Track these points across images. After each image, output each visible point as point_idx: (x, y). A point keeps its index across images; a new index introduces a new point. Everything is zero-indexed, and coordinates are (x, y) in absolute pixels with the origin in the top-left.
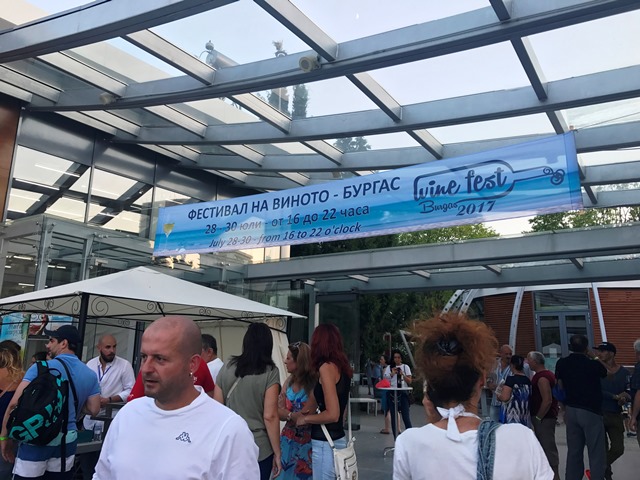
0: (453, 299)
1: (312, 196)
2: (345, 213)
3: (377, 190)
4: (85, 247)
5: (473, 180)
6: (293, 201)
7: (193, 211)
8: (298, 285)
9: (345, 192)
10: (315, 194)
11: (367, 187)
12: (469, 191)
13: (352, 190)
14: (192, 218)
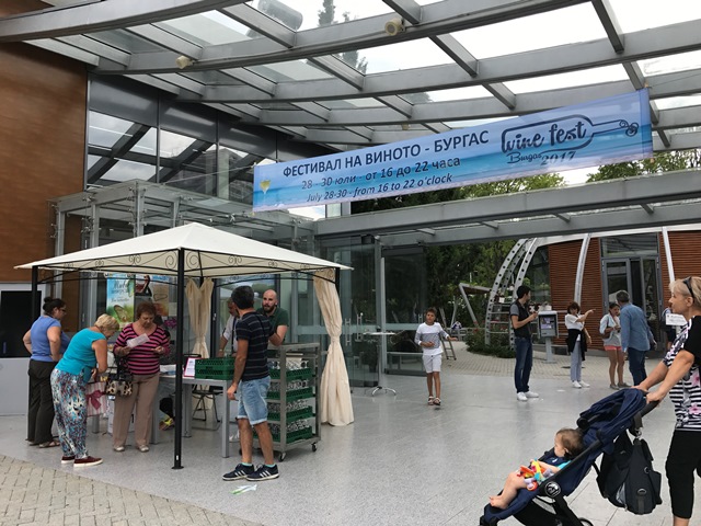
0: (516, 248)
1: (404, 151)
2: (436, 165)
3: (467, 142)
4: (172, 210)
5: (555, 133)
6: (385, 156)
7: (287, 169)
8: (369, 240)
9: (436, 146)
10: (406, 148)
11: (457, 140)
12: (553, 143)
13: (442, 143)
14: (287, 175)
